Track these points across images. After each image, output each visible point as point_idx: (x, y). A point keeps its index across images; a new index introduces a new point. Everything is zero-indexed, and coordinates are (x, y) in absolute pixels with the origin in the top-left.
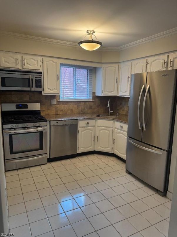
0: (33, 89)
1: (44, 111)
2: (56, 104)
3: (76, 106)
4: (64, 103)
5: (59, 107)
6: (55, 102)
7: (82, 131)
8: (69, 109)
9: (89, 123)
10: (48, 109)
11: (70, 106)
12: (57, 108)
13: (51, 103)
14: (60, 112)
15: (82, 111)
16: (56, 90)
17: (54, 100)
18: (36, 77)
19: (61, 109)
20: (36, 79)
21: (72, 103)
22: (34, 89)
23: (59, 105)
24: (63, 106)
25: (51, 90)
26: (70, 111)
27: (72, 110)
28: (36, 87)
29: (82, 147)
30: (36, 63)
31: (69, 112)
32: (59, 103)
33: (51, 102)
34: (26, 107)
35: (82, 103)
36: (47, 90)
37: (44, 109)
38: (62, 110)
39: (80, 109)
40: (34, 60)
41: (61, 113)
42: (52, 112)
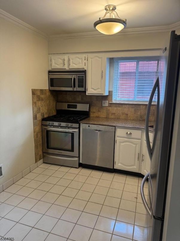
0: (75, 89)
1: (94, 112)
2: (107, 106)
3: (133, 110)
4: (118, 105)
5: (111, 110)
6: (106, 104)
7: (120, 142)
8: (123, 114)
9: (131, 134)
10: (99, 111)
11: (125, 109)
12: (109, 110)
13: (102, 105)
14: (112, 115)
15: (141, 117)
16: (101, 90)
17: (106, 101)
18: (78, 77)
19: (113, 112)
20: (78, 79)
21: (128, 106)
22: (77, 89)
23: (111, 107)
24: (115, 108)
25: (95, 90)
26: (124, 115)
27: (127, 115)
28: (78, 87)
29: (121, 163)
30: (81, 62)
31: (123, 117)
32: (111, 104)
33: (102, 103)
34: (75, 107)
35: (142, 106)
36: (91, 90)
37: (95, 111)
38: (114, 114)
39: (139, 113)
40: (79, 58)
41: (113, 117)
42: (103, 114)
